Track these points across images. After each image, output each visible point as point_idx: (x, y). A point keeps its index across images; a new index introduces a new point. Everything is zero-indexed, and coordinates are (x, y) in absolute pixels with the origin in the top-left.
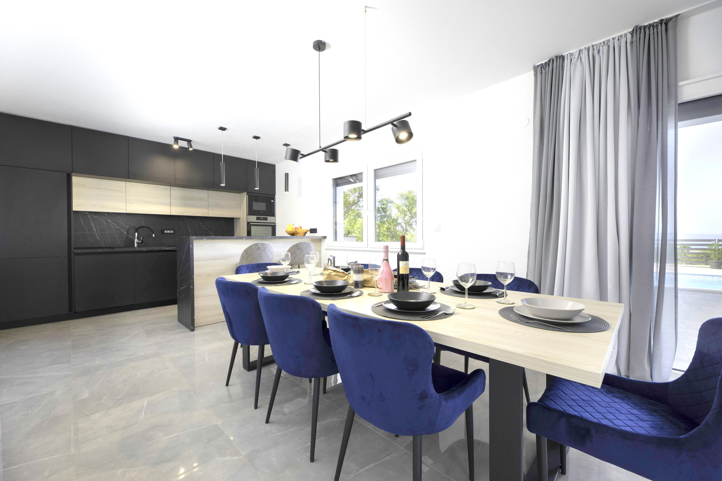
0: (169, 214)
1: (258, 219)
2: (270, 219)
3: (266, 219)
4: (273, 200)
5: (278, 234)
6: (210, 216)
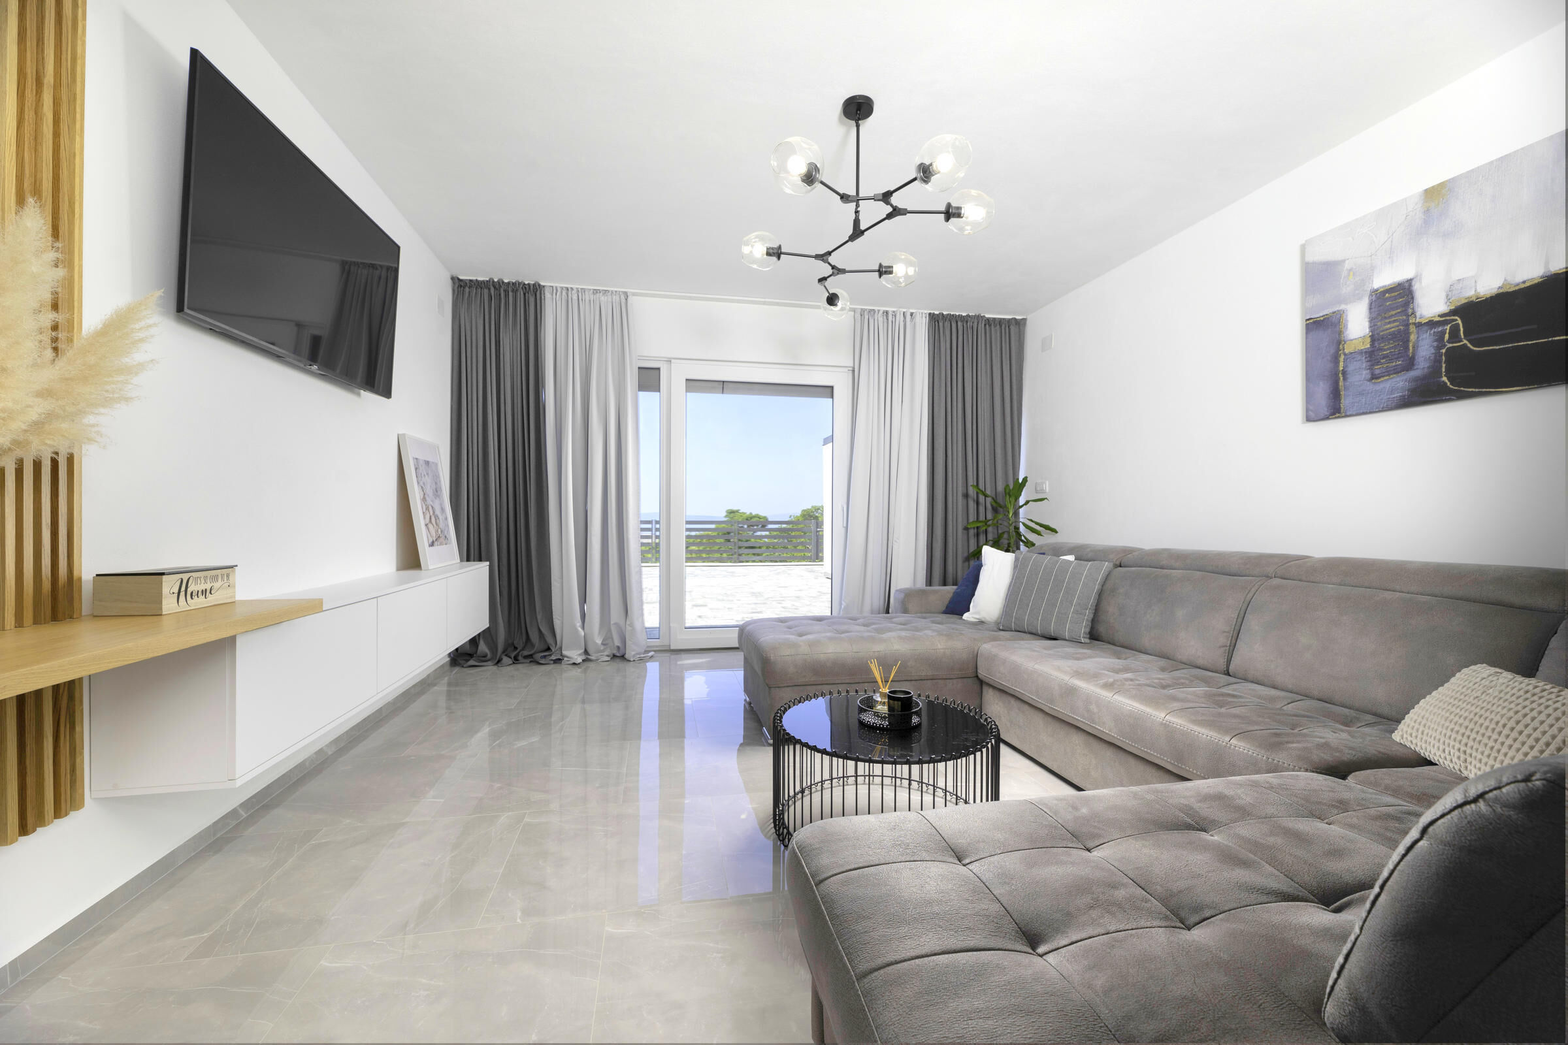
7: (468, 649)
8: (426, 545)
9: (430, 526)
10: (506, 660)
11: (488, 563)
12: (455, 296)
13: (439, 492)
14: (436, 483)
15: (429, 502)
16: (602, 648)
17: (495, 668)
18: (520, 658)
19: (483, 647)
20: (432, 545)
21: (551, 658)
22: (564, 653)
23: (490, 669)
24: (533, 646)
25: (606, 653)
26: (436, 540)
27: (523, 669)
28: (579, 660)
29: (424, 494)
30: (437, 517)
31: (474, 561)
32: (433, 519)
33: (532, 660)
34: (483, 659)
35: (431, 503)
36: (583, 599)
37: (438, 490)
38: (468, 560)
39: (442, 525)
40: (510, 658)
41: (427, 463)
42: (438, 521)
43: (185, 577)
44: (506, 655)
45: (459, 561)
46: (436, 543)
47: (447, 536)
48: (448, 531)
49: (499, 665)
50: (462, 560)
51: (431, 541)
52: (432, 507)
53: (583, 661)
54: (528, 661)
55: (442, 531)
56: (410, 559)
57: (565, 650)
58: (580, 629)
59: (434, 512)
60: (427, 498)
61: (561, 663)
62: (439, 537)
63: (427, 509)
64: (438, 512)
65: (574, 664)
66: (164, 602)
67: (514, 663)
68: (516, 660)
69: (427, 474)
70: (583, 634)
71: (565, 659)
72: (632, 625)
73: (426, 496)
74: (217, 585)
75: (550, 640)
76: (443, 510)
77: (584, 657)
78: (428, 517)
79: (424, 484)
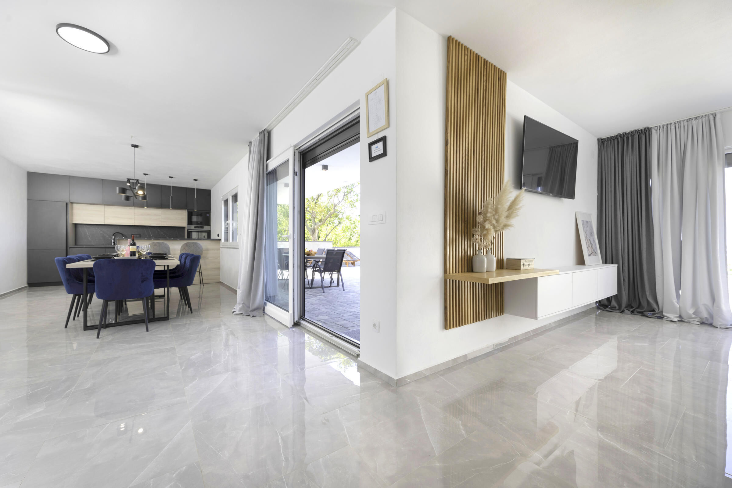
0: (133, 225)
1: (195, 227)
2: (206, 228)
3: (203, 228)
4: (208, 214)
5: (212, 237)
6: (162, 225)
7: (606, 303)
8: (588, 256)
9: (589, 248)
10: (626, 311)
11: (617, 265)
12: (600, 147)
13: (592, 234)
14: (591, 230)
15: (588, 238)
16: (693, 316)
17: (620, 314)
18: (635, 312)
19: (614, 303)
20: (590, 255)
21: (655, 315)
22: (664, 314)
23: (617, 314)
24: (643, 308)
25: (697, 320)
26: (592, 254)
27: (638, 317)
28: (676, 320)
29: (586, 235)
30: (591, 244)
31: (609, 264)
32: (590, 245)
33: (642, 314)
34: (613, 309)
35: (589, 239)
36: (678, 286)
37: (592, 232)
38: (606, 263)
39: (594, 247)
40: (629, 311)
41: (587, 222)
42: (592, 246)
43: (525, 260)
44: (627, 309)
45: (602, 263)
46: (591, 255)
47: (596, 252)
48: (597, 250)
49: (623, 313)
50: (603, 263)
51: (589, 254)
52: (590, 240)
53: (678, 321)
54: (641, 314)
55: (594, 250)
56: (581, 261)
57: (664, 313)
58: (676, 303)
59: (590, 242)
60: (587, 237)
61: (662, 319)
62: (593, 252)
63: (588, 241)
64: (592, 242)
65: (672, 321)
66: (521, 266)
67: (631, 314)
68: (633, 312)
69: (588, 226)
70: (678, 306)
71: (665, 317)
72: (719, 307)
73: (587, 236)
74: (531, 263)
75: (655, 306)
76: (594, 241)
77: (679, 319)
78: (588, 244)
79: (586, 230)
